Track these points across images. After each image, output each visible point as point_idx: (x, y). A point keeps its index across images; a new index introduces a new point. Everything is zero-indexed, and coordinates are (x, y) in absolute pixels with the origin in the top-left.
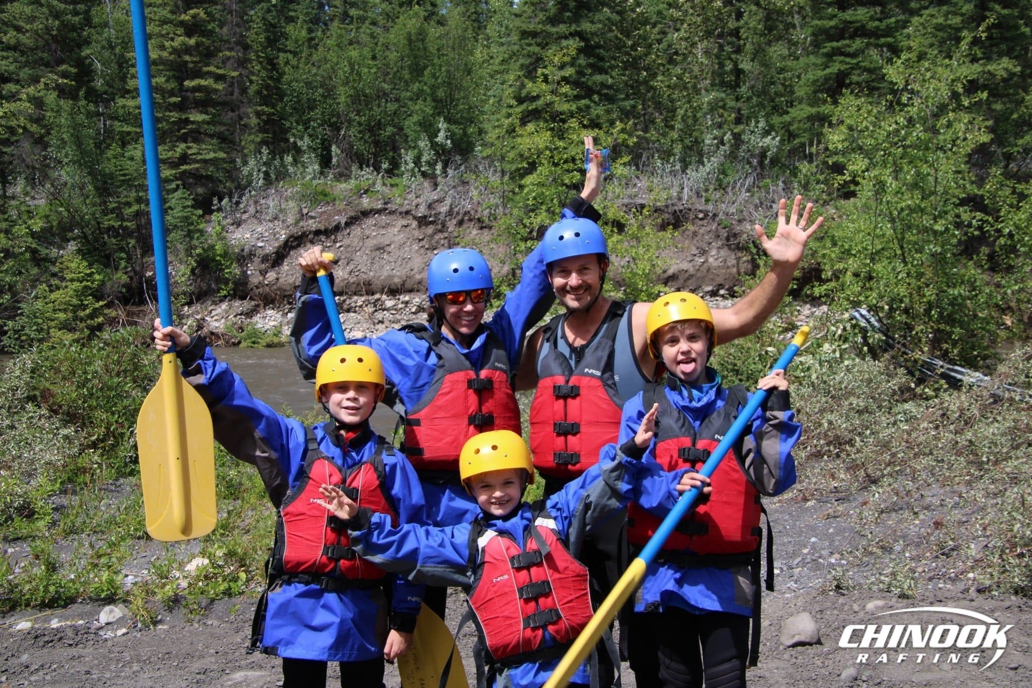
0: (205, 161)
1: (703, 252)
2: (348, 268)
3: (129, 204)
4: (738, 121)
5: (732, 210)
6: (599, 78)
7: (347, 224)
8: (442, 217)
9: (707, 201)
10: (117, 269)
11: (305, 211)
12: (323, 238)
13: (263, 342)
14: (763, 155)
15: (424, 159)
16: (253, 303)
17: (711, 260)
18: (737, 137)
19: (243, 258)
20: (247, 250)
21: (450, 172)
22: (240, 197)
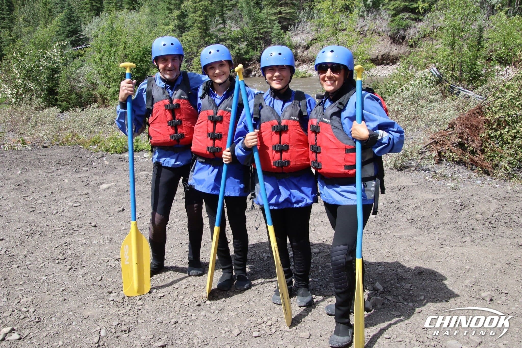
0: (286, 13)
3: (262, 29)
13: (300, 76)
15: (362, 10)
16: (299, 62)
19: (297, 47)
20: (298, 44)
21: (370, 15)
22: (298, 25)
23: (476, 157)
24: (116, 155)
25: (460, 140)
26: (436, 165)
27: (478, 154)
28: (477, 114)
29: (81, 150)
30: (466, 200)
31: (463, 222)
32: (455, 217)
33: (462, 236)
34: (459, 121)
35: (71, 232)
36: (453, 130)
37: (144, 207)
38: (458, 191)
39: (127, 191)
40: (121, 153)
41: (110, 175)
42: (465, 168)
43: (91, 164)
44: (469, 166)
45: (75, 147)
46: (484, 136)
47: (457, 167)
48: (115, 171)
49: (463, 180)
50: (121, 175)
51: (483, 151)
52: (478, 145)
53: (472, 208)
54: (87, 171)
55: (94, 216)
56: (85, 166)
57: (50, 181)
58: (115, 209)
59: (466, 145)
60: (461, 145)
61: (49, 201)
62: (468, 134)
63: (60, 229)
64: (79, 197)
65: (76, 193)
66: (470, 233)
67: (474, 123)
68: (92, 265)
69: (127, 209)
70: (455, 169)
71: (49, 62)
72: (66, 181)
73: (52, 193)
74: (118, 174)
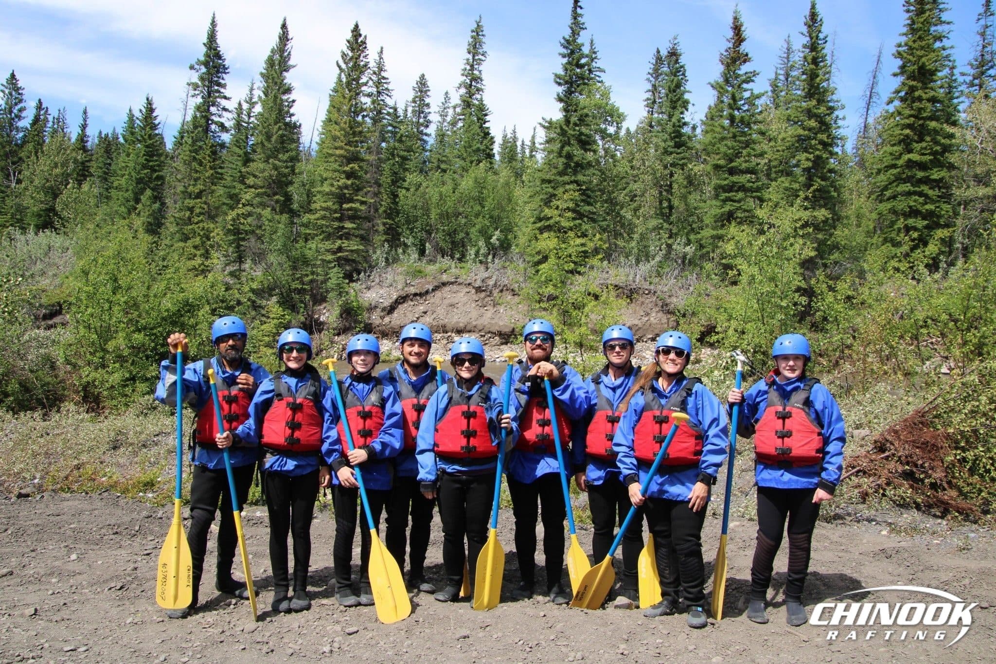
0: (352, 251)
1: (648, 314)
2: (433, 317)
3: (307, 275)
4: (670, 237)
5: (665, 289)
6: (587, 208)
7: (433, 290)
8: (490, 288)
9: (650, 283)
10: (298, 313)
11: (408, 282)
12: (418, 298)
14: (684, 257)
15: (482, 251)
17: (652, 319)
18: (669, 246)
19: (371, 309)
20: (373, 304)
21: (496, 261)
45: (106, 495)
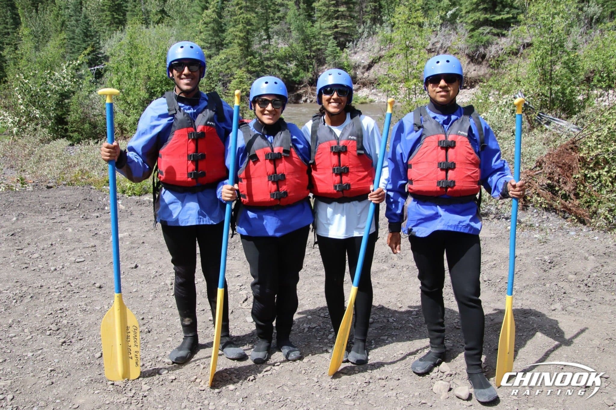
0: (343, 27)
3: (315, 45)
8: (437, 49)
10: (308, 71)
11: (382, 47)
13: (359, 102)
14: (592, 18)
16: (359, 86)
19: (356, 67)
20: (357, 64)
21: (443, 29)
22: (358, 41)
23: (570, 202)
24: (134, 197)
25: (549, 182)
26: (521, 212)
27: (571, 199)
28: (570, 150)
29: (92, 191)
30: (557, 257)
31: (553, 284)
32: (542, 278)
33: (551, 302)
34: (549, 158)
35: (69, 295)
36: (542, 169)
37: (161, 263)
38: (546, 245)
39: (143, 243)
40: (140, 195)
41: (124, 222)
42: (556, 216)
43: (103, 209)
44: (560, 213)
45: (85, 187)
46: (578, 178)
47: (546, 215)
48: (131, 218)
49: (553, 231)
50: (137, 223)
51: (577, 196)
52: (572, 188)
53: (564, 267)
54: (97, 217)
55: (99, 274)
56: (96, 211)
57: (51, 230)
58: (127, 265)
59: (557, 189)
60: (550, 188)
61: (47, 255)
62: (559, 175)
63: (56, 290)
64: (83, 251)
65: (81, 245)
66: (561, 298)
67: (567, 161)
68: (91, 338)
69: (142, 265)
70: (544, 217)
71: (58, 85)
72: (70, 230)
73: (52, 245)
74: (133, 222)
